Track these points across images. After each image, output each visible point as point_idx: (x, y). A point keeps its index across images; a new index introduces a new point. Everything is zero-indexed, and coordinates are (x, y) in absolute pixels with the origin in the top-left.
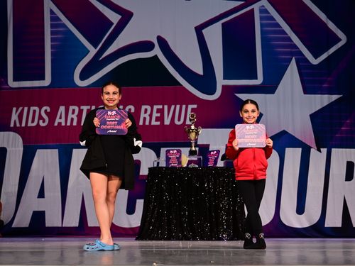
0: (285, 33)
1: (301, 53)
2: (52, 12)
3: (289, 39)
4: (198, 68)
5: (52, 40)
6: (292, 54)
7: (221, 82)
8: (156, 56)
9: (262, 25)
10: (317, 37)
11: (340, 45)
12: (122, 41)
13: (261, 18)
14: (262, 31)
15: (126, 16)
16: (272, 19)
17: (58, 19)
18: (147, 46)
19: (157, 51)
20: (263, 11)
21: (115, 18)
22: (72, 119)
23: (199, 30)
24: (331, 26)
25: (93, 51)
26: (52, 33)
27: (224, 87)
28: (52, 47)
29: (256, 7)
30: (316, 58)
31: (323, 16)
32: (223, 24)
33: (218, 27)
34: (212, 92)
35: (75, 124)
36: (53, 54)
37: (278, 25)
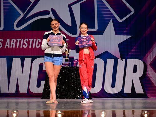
0: (107, 8)
1: (114, 17)
3: (109, 11)
5: (4, 9)
6: (111, 17)
8: (51, 17)
9: (98, 5)
10: (122, 11)
12: (36, 10)
16: (102, 2)
18: (47, 13)
19: (51, 15)
22: (13, 45)
23: (70, 6)
24: (128, 5)
25: (22, 15)
26: (4, 6)
28: (4, 12)
30: (121, 19)
32: (80, 4)
33: (78, 5)
34: (75, 34)
35: (14, 47)
36: (4, 16)
37: (104, 5)
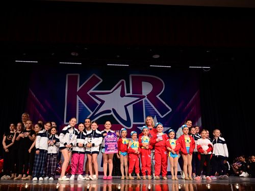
0: (152, 108)
1: (157, 114)
2: (79, 101)
3: (154, 110)
4: (125, 118)
5: (79, 109)
6: (155, 114)
7: (132, 123)
8: (112, 115)
9: (145, 105)
10: (163, 110)
11: (170, 111)
12: (101, 110)
13: (145, 103)
14: (145, 107)
15: (103, 102)
16: (148, 103)
17: (81, 103)
18: (109, 111)
19: (112, 113)
20: (146, 101)
21: (99, 103)
23: (126, 107)
24: (167, 106)
25: (92, 113)
26: (79, 107)
27: (134, 125)
28: (79, 111)
29: (143, 100)
30: (162, 115)
31: (164, 103)
33: (131, 106)
34: (130, 126)
37: (150, 105)
